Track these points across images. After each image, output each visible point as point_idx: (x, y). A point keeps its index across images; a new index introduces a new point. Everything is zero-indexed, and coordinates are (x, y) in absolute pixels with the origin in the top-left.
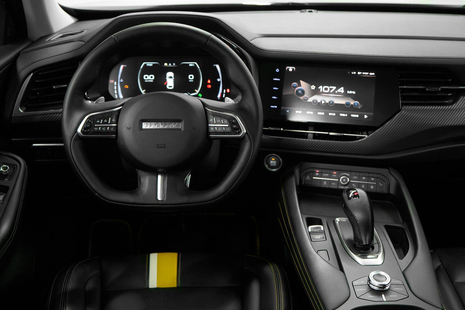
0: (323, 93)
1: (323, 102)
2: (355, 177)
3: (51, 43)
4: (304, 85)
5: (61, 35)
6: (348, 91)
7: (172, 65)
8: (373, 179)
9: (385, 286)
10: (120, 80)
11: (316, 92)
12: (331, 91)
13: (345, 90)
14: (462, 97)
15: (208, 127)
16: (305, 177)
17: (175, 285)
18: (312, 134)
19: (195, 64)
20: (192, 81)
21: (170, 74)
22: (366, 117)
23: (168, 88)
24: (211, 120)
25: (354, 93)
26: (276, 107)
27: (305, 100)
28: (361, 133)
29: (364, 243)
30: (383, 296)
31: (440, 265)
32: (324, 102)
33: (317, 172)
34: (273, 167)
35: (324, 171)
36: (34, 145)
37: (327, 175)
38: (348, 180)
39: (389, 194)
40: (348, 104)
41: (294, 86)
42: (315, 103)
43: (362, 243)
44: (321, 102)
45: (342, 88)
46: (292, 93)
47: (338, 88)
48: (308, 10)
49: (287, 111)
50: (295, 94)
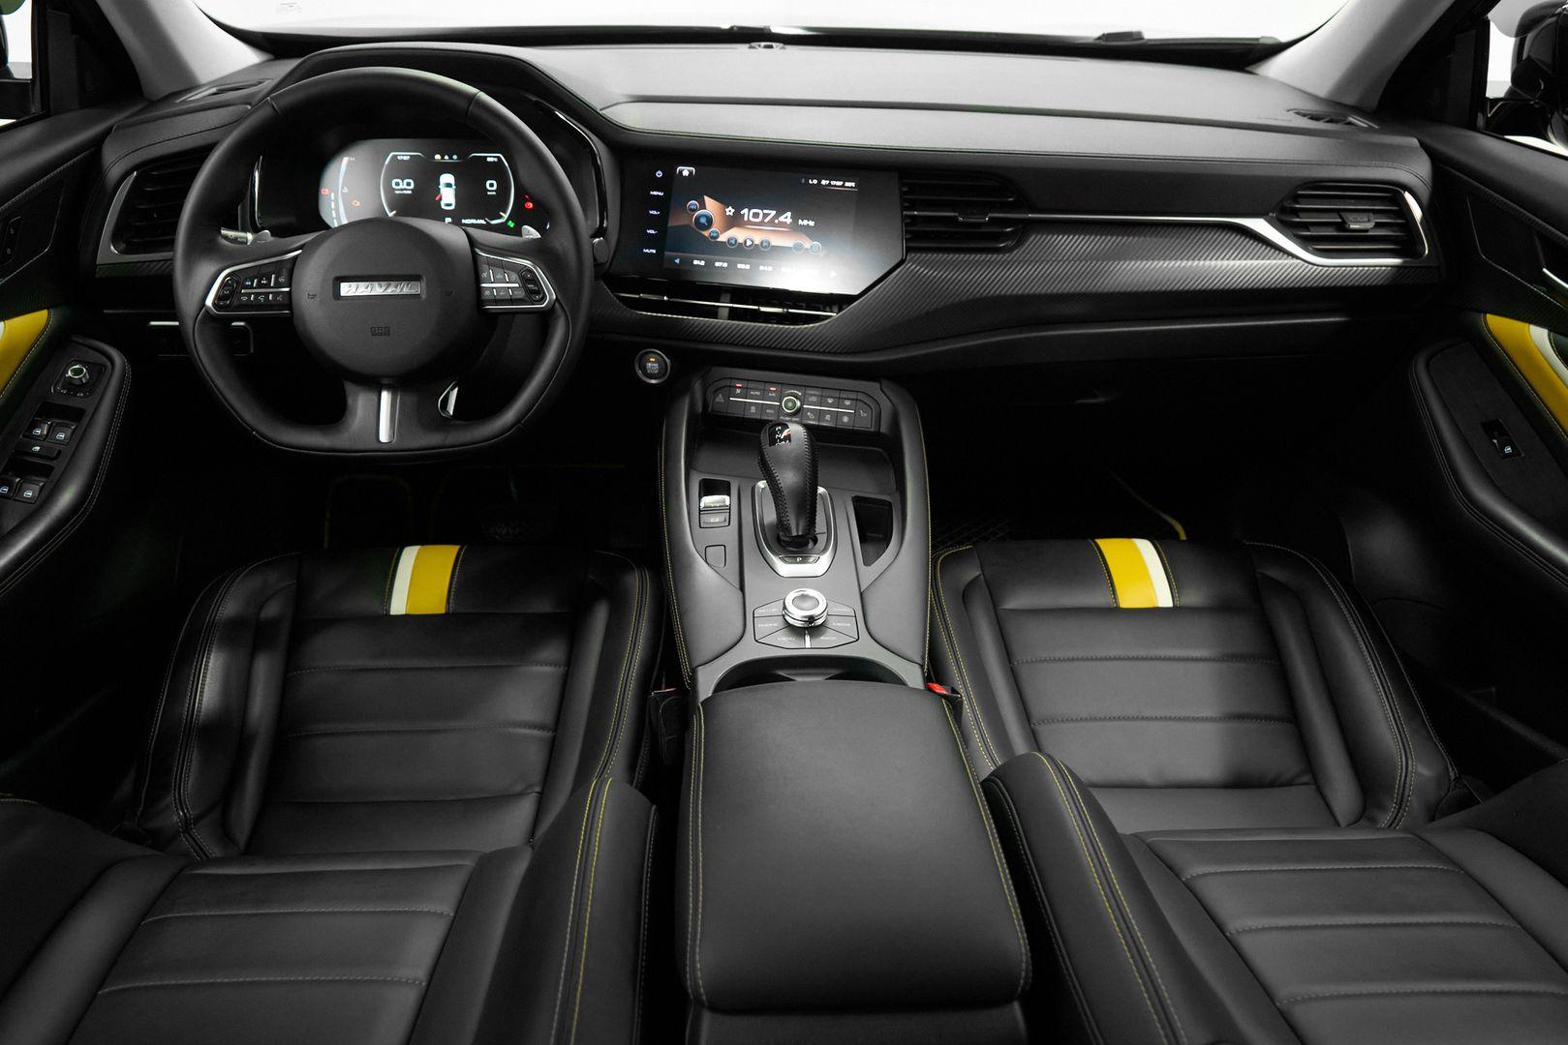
0: (749, 222)
1: (749, 243)
2: (814, 399)
3: (186, 106)
4: (711, 206)
5: (214, 90)
6: (800, 221)
7: (451, 158)
8: (848, 403)
9: (811, 619)
10: (343, 188)
11: (735, 221)
12: (766, 220)
13: (795, 218)
14: (1033, 237)
15: (479, 290)
16: (714, 399)
17: (442, 611)
18: (727, 309)
19: (499, 158)
20: (494, 193)
21: (447, 178)
23: (443, 207)
24: (485, 275)
25: (812, 223)
26: (654, 251)
27: (712, 237)
28: (828, 309)
29: (794, 534)
30: (807, 638)
31: (979, 575)
33: (739, 387)
34: (652, 376)
35: (751, 385)
36: (153, 323)
37: (759, 393)
38: (798, 404)
39: (878, 433)
40: (798, 247)
41: (692, 207)
42: (731, 244)
43: (790, 531)
44: (745, 242)
45: (789, 214)
46: (686, 222)
47: (779, 214)
48: (763, 44)
49: (677, 261)
50: (693, 225)
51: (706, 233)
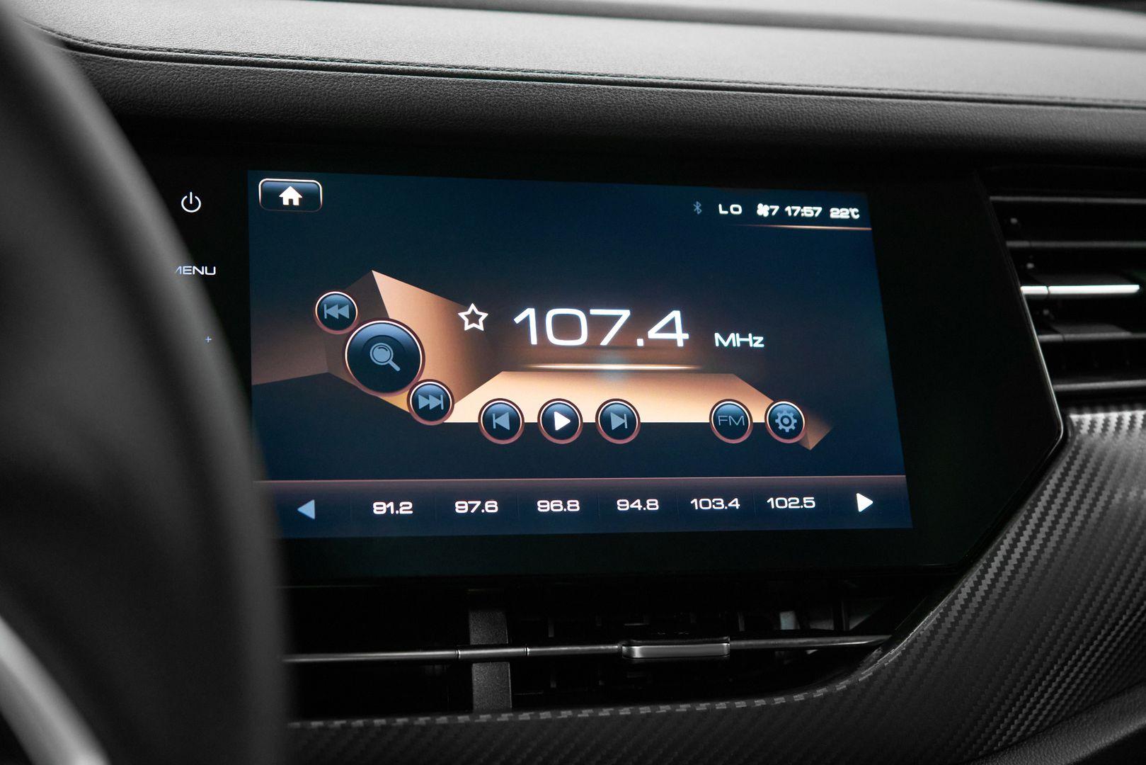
0: (548, 351)
1: (561, 422)
4: (404, 306)
6: (717, 336)
11: (501, 352)
12: (604, 341)
13: (699, 326)
18: (507, 667)
22: (863, 503)
25: (757, 342)
27: (427, 413)
32: (567, 421)
40: (729, 424)
41: (334, 312)
42: (500, 432)
44: (548, 420)
45: (676, 315)
46: (316, 365)
47: (645, 318)
49: (309, 510)
50: (348, 375)
51: (400, 400)
